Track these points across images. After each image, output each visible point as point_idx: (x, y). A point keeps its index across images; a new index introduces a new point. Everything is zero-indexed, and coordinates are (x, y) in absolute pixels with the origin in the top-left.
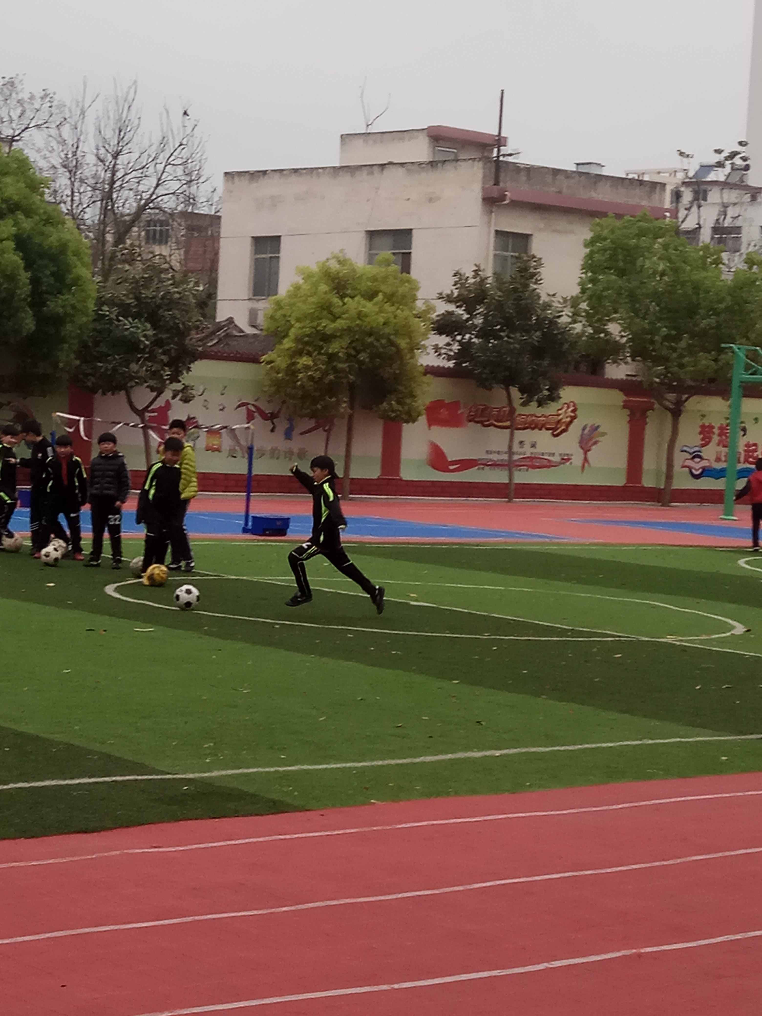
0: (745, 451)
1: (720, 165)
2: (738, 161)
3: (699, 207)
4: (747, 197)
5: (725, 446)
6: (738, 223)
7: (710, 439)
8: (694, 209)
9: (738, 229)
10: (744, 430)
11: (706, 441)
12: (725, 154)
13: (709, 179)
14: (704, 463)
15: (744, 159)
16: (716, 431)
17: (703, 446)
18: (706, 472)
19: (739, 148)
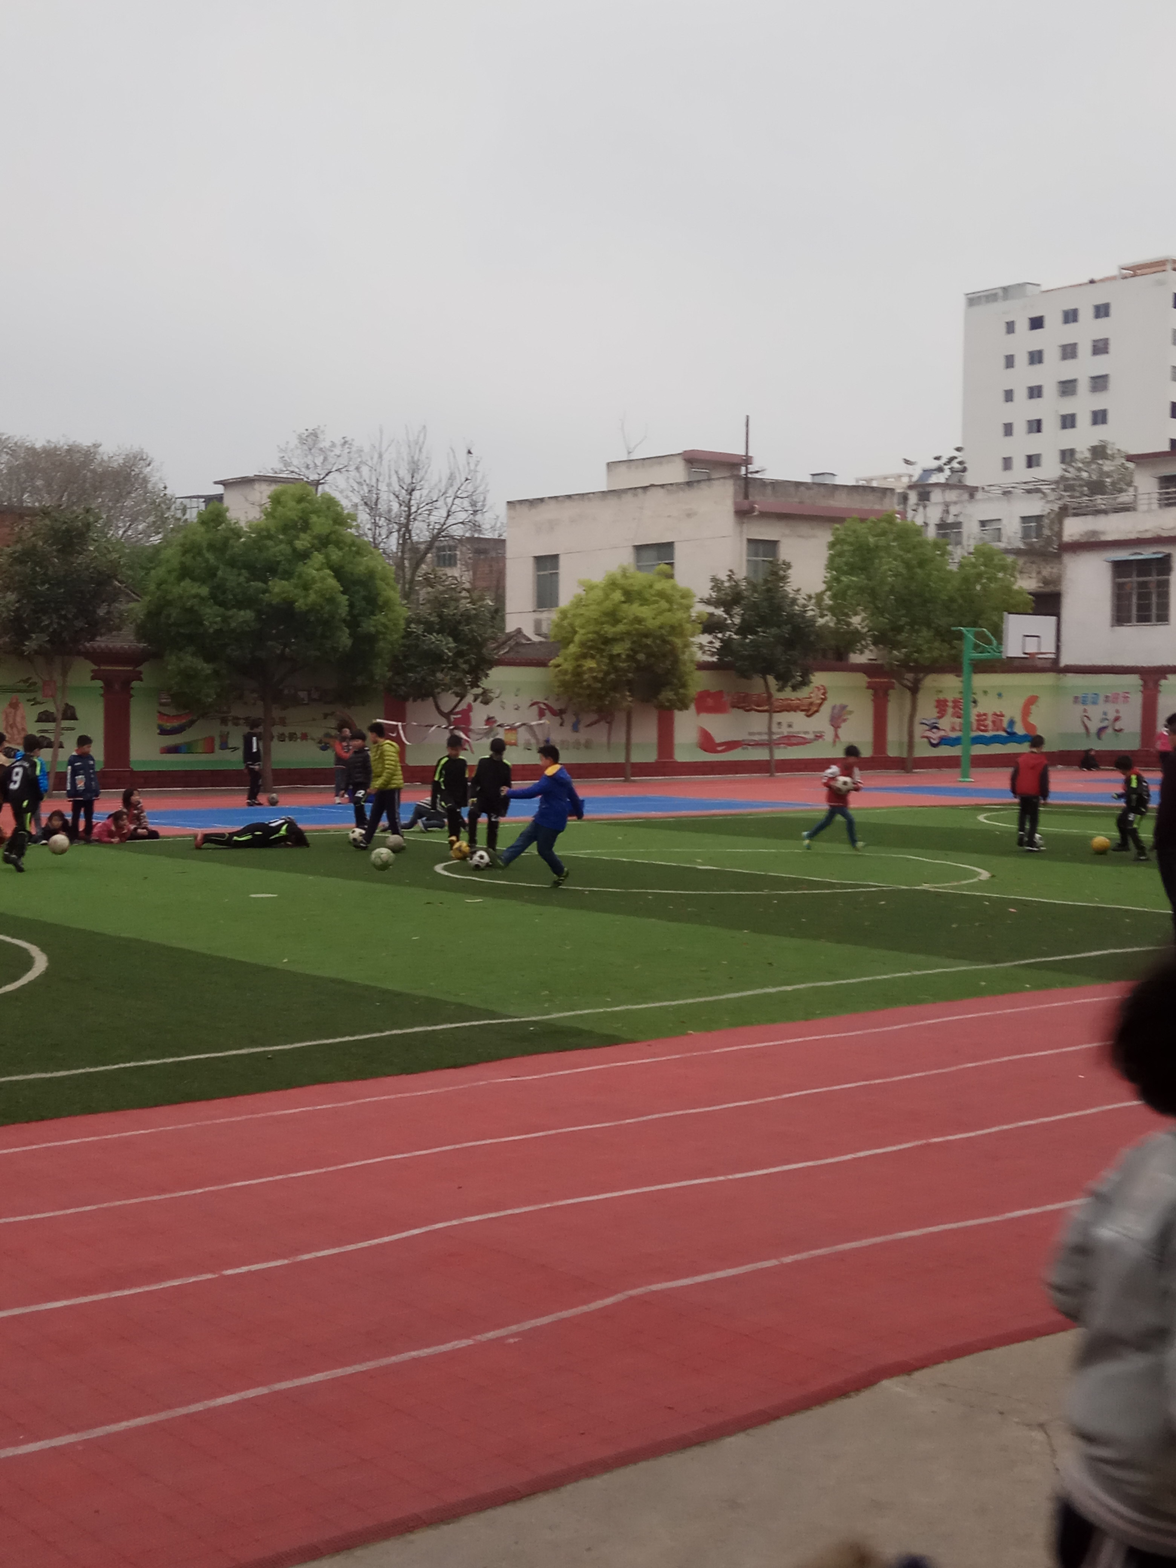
0: (978, 721)
1: (940, 470)
2: (955, 465)
3: (925, 507)
4: (966, 496)
5: (959, 717)
6: (960, 519)
7: (945, 711)
8: (921, 509)
9: (958, 525)
10: (975, 702)
11: (942, 713)
12: (944, 460)
13: (931, 482)
14: (942, 733)
15: (960, 463)
16: (950, 704)
17: (939, 718)
18: (944, 741)
19: (956, 454)
